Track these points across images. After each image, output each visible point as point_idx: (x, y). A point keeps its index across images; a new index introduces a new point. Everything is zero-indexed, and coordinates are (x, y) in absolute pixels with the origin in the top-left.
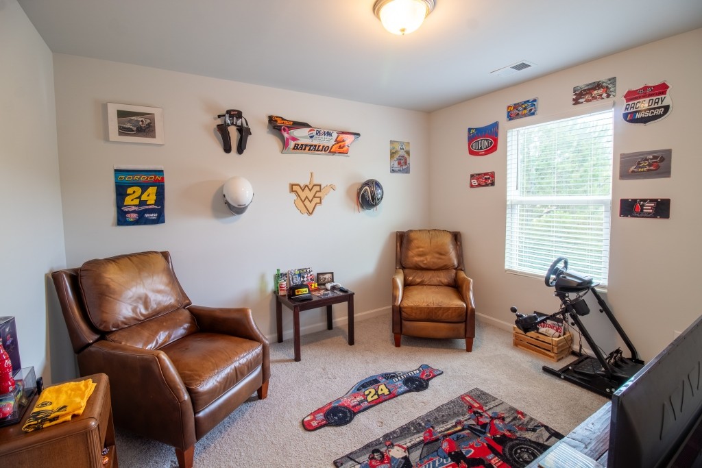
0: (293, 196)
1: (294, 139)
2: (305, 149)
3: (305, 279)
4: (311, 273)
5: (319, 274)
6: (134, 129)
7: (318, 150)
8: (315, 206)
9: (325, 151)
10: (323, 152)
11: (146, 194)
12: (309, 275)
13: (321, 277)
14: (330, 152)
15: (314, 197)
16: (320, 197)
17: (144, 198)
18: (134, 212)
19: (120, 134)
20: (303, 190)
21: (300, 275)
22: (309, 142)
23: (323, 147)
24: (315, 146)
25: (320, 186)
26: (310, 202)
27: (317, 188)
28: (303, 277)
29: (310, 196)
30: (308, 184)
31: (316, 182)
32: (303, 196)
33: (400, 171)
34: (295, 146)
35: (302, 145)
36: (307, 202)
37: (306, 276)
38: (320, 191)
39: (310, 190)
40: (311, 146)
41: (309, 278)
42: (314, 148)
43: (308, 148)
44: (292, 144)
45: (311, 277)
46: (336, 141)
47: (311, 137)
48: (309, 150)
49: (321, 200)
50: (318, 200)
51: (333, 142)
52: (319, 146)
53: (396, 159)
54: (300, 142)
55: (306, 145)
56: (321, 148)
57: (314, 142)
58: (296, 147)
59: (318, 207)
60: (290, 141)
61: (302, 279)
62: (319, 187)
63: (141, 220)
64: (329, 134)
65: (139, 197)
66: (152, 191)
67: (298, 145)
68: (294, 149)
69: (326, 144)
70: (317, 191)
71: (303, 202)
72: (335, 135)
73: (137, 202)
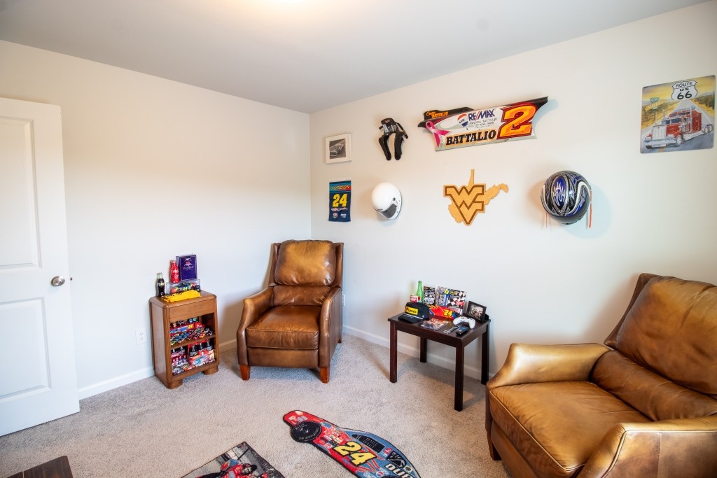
0: (448, 201)
1: (444, 133)
2: (461, 142)
3: (453, 303)
4: (463, 299)
5: (471, 303)
6: (336, 152)
7: (479, 139)
8: (475, 213)
9: (490, 138)
10: (488, 140)
11: (342, 199)
12: (459, 300)
13: (473, 308)
14: (499, 138)
15: (474, 201)
16: (482, 202)
17: (341, 202)
18: (336, 212)
19: (331, 158)
20: (459, 193)
21: (449, 296)
22: (464, 131)
23: (486, 133)
24: (474, 134)
25: (483, 186)
26: (468, 208)
27: (479, 190)
28: (452, 300)
29: (469, 200)
30: (466, 184)
31: (477, 182)
32: (459, 200)
33: (669, 145)
34: (448, 141)
35: (456, 137)
36: (463, 209)
37: (455, 299)
38: (483, 194)
39: (469, 193)
40: (468, 135)
41: (459, 303)
42: (474, 137)
43: (465, 139)
44: (443, 139)
45: (461, 303)
46: (503, 120)
47: (465, 124)
48: (468, 141)
49: (483, 206)
50: (479, 206)
51: (499, 123)
52: (480, 134)
53: (659, 122)
54: (453, 134)
55: (462, 136)
56: (483, 135)
57: (471, 129)
58: (450, 141)
59: (479, 215)
60: (439, 136)
61: (449, 302)
62: (481, 188)
63: (339, 219)
64: (488, 114)
65: (338, 202)
66: (345, 196)
67: (451, 138)
68: (448, 144)
69: (489, 128)
70: (478, 194)
71: (459, 208)
72: (498, 113)
73: (337, 205)
